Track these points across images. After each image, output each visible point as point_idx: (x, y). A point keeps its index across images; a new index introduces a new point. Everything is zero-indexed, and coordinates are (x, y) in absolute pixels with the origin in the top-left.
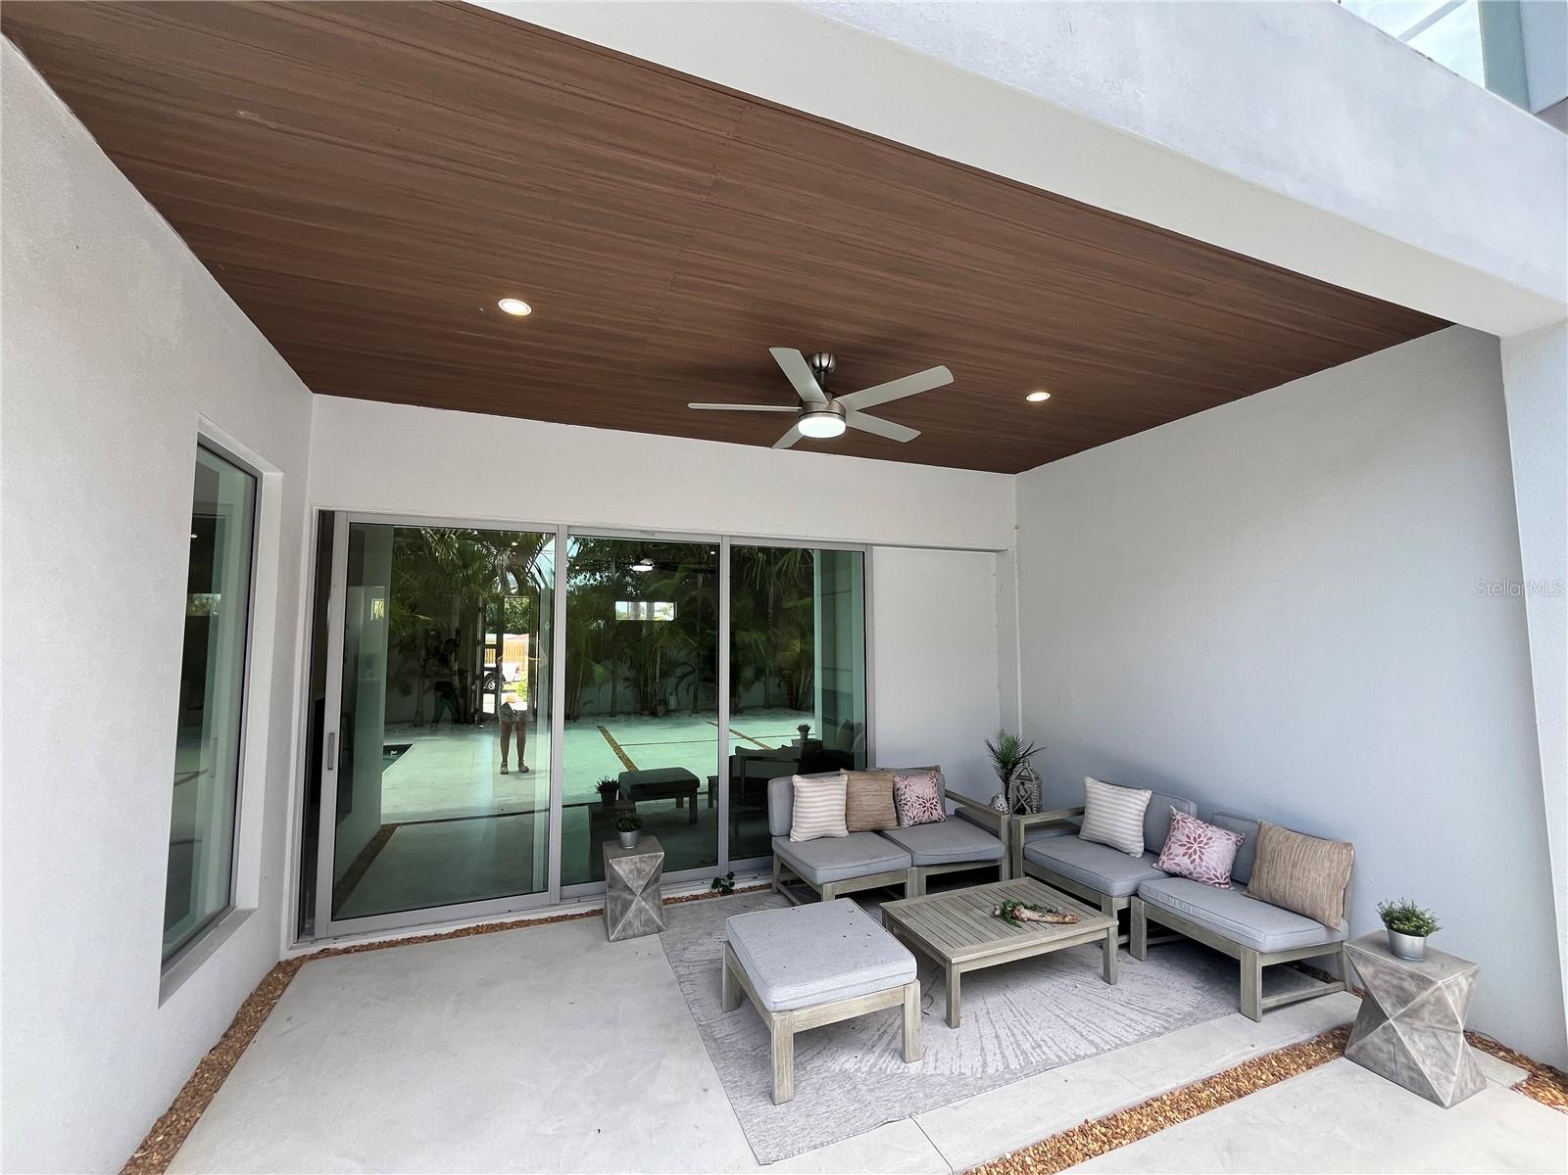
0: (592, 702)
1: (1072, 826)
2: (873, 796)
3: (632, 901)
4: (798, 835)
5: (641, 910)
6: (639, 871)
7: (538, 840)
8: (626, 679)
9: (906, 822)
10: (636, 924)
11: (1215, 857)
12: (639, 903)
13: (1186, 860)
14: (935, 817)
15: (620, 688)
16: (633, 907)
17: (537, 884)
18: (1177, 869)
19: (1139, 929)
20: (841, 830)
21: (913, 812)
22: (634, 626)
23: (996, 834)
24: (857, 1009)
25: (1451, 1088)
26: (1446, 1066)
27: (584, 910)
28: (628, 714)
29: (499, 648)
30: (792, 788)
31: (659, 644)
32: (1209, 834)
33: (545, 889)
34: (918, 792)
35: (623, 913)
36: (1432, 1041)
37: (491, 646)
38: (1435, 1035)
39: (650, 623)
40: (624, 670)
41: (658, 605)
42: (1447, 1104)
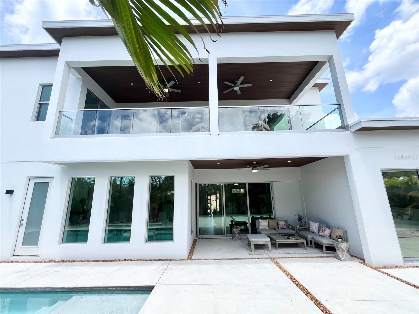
0: (228, 211)
1: (308, 230)
2: (273, 223)
3: (236, 235)
4: (260, 228)
5: (237, 237)
6: (237, 231)
7: (223, 231)
8: (235, 206)
9: (279, 228)
10: (237, 238)
11: (326, 233)
12: (237, 235)
13: (322, 233)
14: (285, 227)
15: (234, 208)
16: (236, 236)
17: (223, 233)
18: (321, 235)
19: (313, 243)
20: (267, 228)
21: (280, 227)
22: (236, 194)
23: (294, 230)
24: (262, 243)
25: (343, 259)
26: (343, 256)
27: (230, 238)
28: (236, 213)
29: (210, 199)
30: (259, 221)
31: (242, 198)
32: (326, 229)
33: (224, 234)
34: (282, 223)
35: (235, 237)
36: (342, 253)
37: (209, 199)
38: (342, 252)
39: (240, 194)
40: (235, 204)
41: (241, 190)
42: (342, 260)
